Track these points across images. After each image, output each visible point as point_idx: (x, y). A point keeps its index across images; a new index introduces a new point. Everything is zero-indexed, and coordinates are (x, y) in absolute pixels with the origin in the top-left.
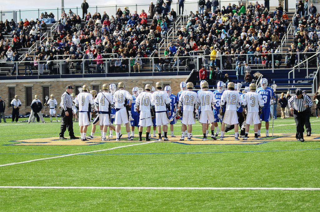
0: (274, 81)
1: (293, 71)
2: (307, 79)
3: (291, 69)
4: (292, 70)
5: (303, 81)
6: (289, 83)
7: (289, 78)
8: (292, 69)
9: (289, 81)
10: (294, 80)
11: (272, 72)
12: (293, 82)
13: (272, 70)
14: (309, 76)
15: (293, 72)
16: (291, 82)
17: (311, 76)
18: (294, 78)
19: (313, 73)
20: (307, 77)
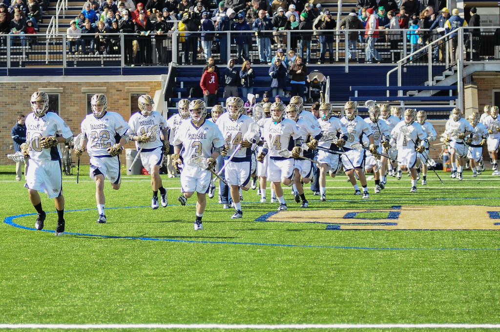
0: (356, 92)
1: (399, 68)
2: (429, 88)
3: (393, 64)
4: (397, 66)
5: (419, 91)
6: (388, 95)
7: (388, 85)
8: (395, 65)
9: (388, 92)
10: (400, 89)
11: (344, 70)
12: (397, 94)
13: (344, 67)
14: (433, 80)
15: (397, 71)
16: (394, 93)
17: (437, 81)
18: (400, 84)
19: (442, 75)
20: (430, 83)
